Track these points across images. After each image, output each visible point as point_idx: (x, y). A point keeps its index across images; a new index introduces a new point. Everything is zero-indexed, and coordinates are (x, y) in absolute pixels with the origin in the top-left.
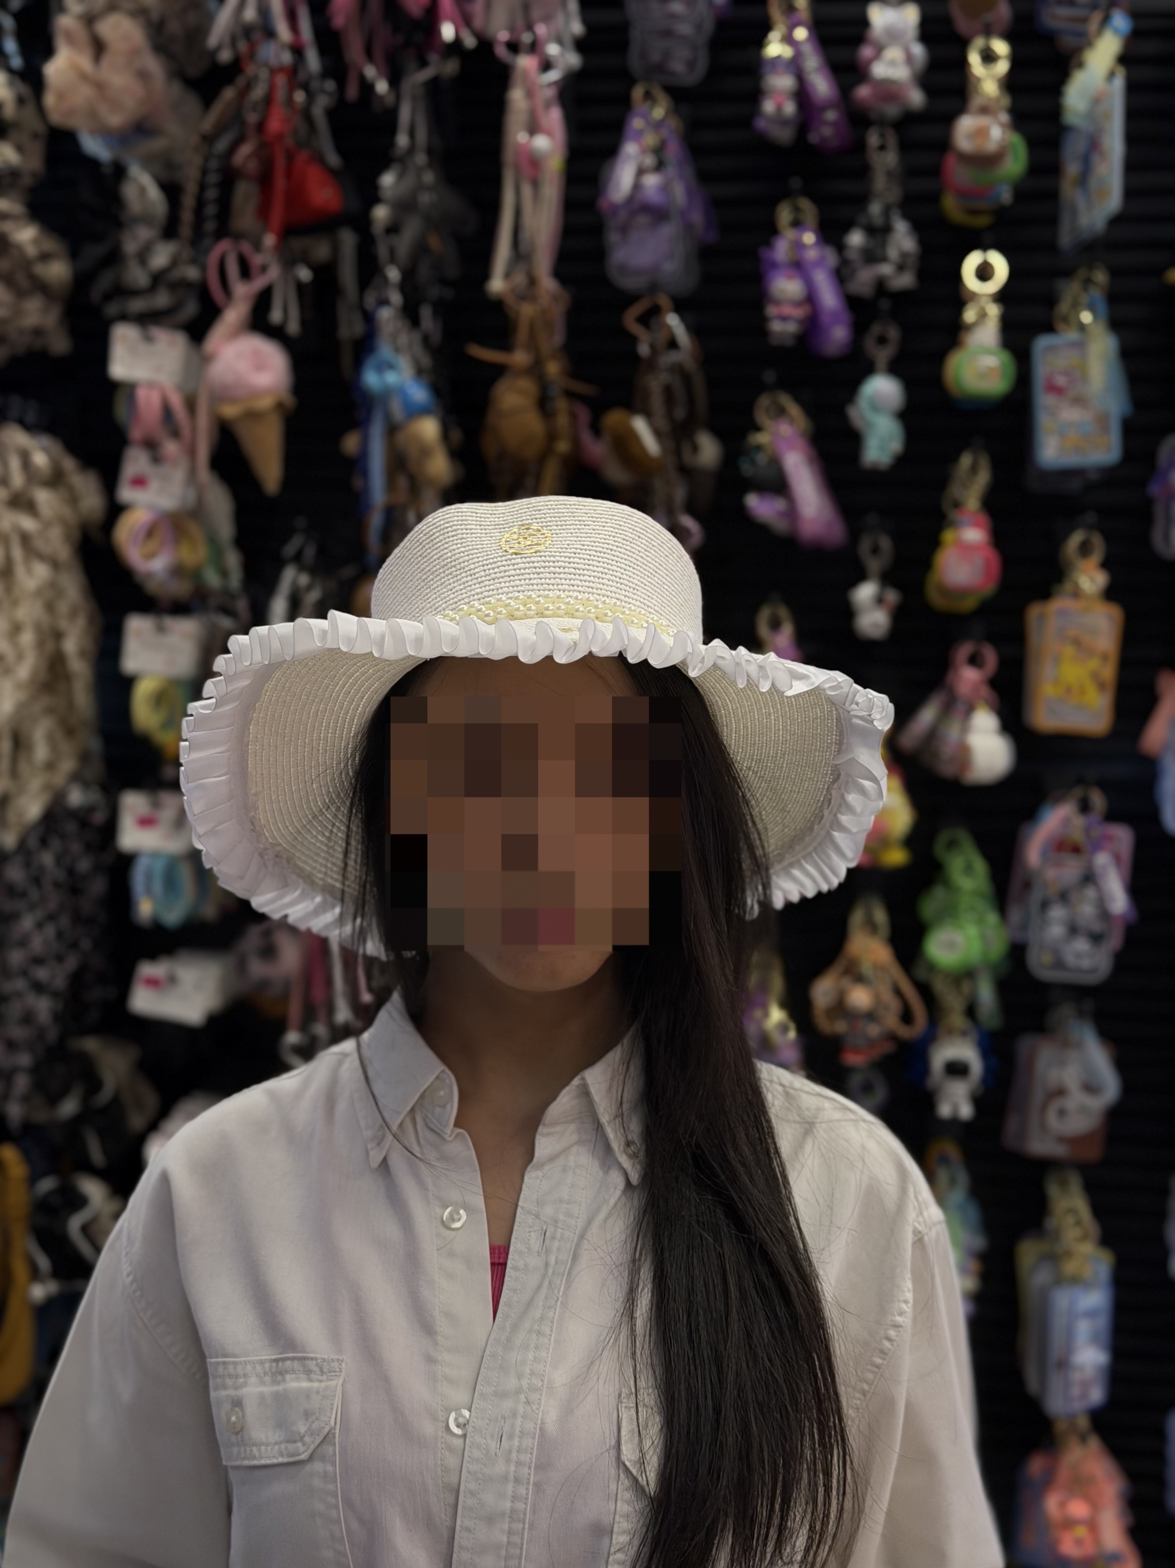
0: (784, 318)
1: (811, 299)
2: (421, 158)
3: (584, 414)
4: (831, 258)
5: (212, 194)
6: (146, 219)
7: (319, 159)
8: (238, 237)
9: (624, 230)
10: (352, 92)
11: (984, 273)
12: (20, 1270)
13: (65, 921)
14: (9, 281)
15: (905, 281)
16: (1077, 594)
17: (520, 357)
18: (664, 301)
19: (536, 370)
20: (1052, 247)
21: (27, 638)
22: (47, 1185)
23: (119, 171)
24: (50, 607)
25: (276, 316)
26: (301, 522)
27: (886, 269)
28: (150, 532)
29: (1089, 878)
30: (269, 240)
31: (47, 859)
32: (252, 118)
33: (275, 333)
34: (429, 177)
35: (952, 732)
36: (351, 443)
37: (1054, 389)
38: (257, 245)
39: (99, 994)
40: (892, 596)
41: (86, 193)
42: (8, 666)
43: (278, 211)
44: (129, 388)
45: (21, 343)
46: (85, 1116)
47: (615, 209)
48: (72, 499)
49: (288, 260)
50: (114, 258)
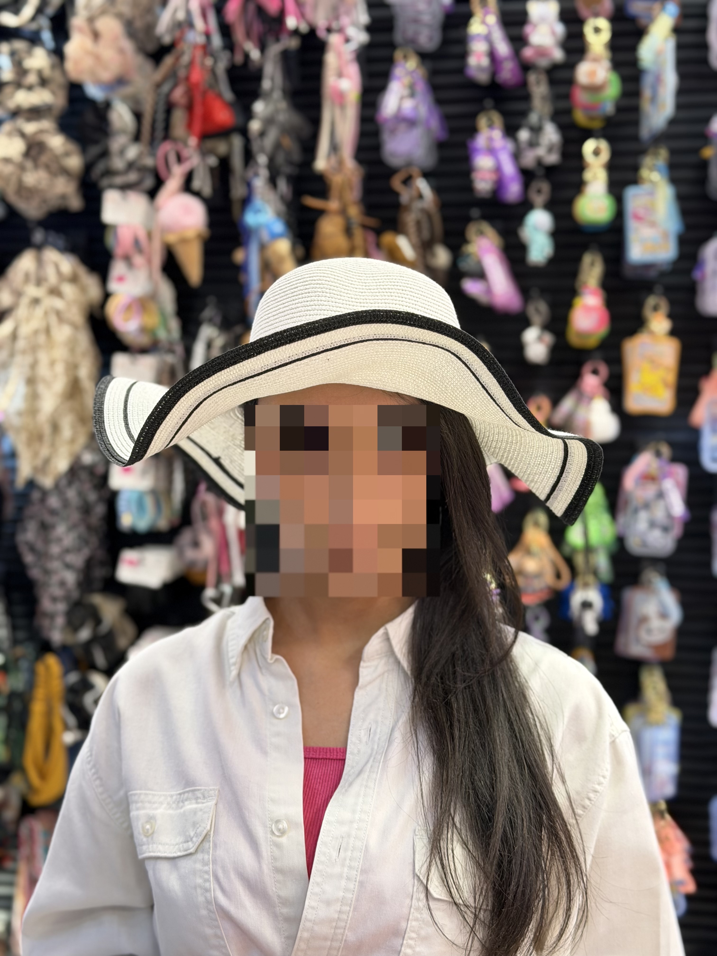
0: (483, 180)
1: (498, 169)
2: (277, 94)
3: (371, 237)
4: (510, 145)
5: (161, 116)
6: (123, 131)
7: (220, 96)
8: (175, 140)
9: (393, 131)
10: (239, 59)
11: (596, 153)
12: (58, 725)
13: (82, 529)
14: (47, 167)
15: (553, 158)
16: (652, 333)
17: (333, 205)
18: (415, 171)
19: (343, 212)
20: (636, 138)
21: (60, 368)
22: (73, 678)
23: (108, 105)
24: (72, 350)
25: (196, 184)
26: (211, 300)
27: (541, 151)
28: (128, 308)
29: (661, 495)
30: (193, 141)
31: (72, 494)
32: (182, 73)
33: (197, 194)
34: (283, 105)
35: (581, 414)
36: (239, 256)
37: (638, 218)
38: (185, 144)
39: (99, 573)
40: (549, 338)
41: (90, 117)
42: (48, 384)
43: (198, 126)
44: (114, 227)
45: (54, 203)
46: (95, 639)
47: (386, 120)
48: (83, 290)
49: (204, 153)
50: (105, 154)
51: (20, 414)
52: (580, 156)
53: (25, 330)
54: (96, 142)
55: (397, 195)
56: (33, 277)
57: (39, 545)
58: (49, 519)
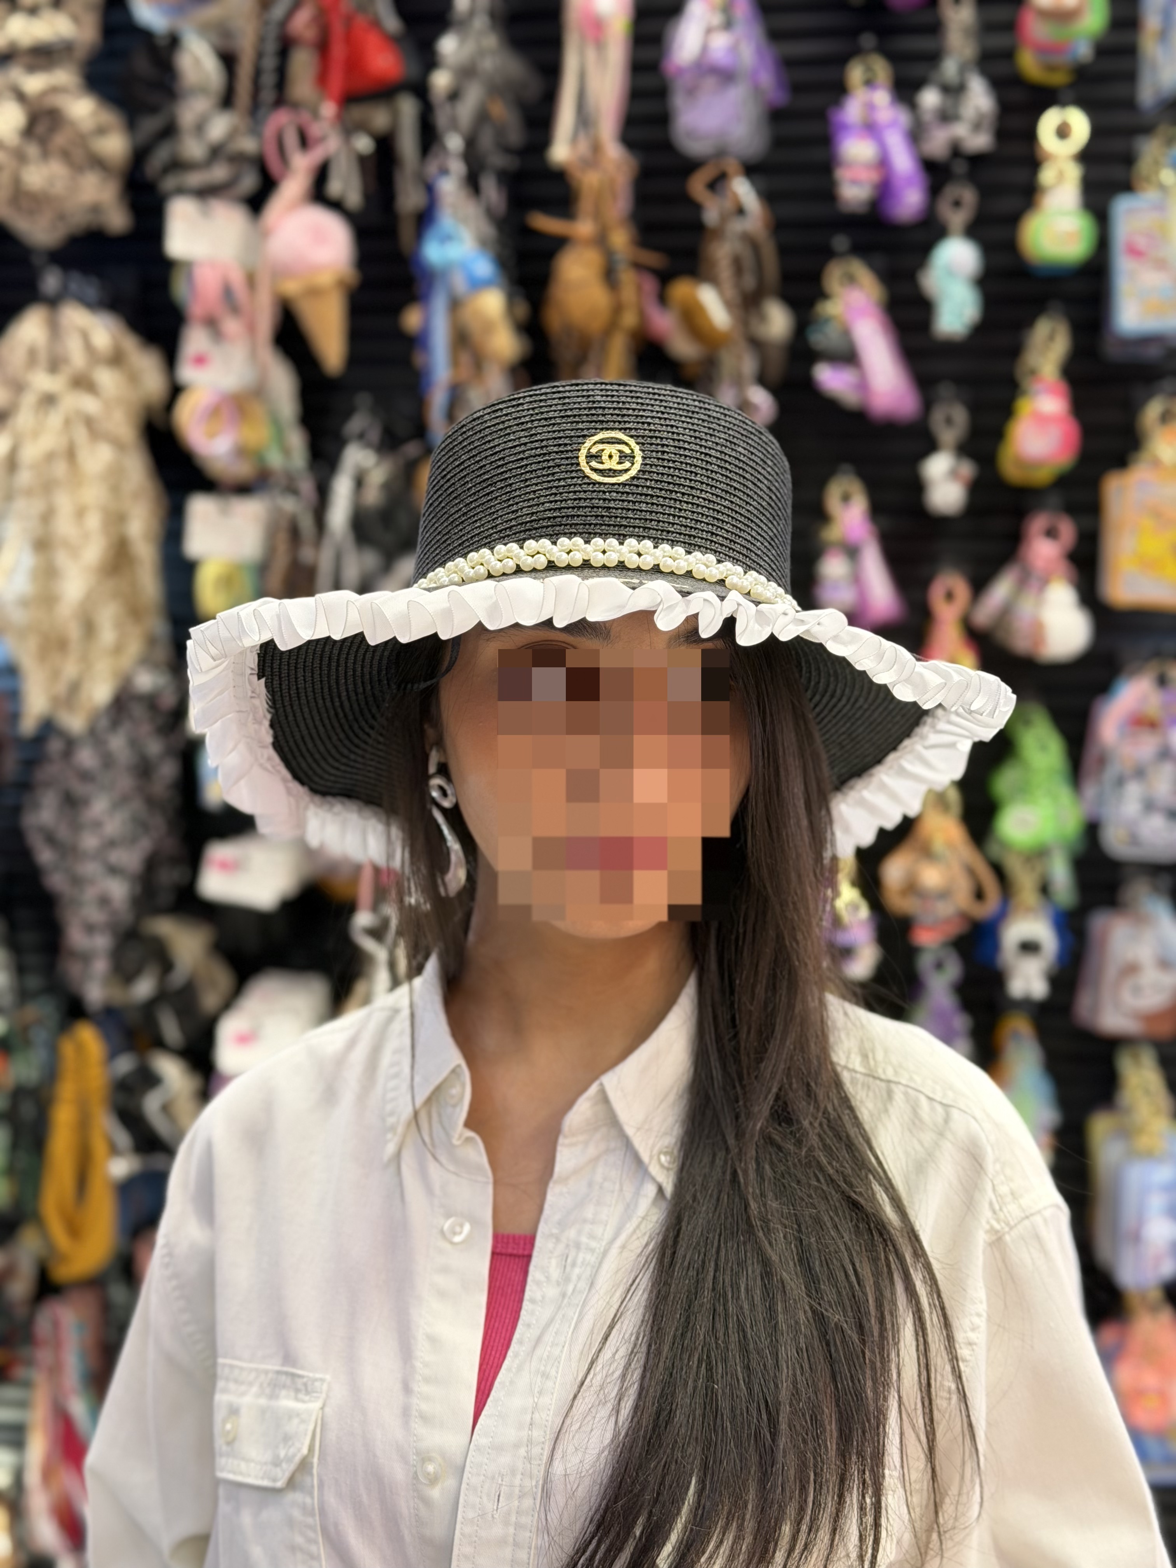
0: (855, 182)
1: (884, 163)
2: (480, 22)
3: (650, 285)
4: (903, 117)
5: (270, 63)
6: (202, 90)
7: (376, 24)
8: (295, 106)
9: (692, 92)
11: (1063, 132)
12: (99, 1147)
13: (137, 805)
14: (66, 155)
15: (981, 141)
16: (1157, 463)
17: (583, 228)
18: (731, 165)
19: (601, 240)
20: (1133, 102)
21: (94, 521)
22: (125, 1064)
23: (174, 41)
24: (115, 489)
25: (335, 187)
26: (363, 400)
27: (960, 129)
28: (214, 412)
29: (1166, 755)
30: (329, 109)
31: (118, 743)
33: (335, 205)
34: (491, 41)
35: (1026, 608)
36: (412, 319)
37: (1135, 252)
38: (315, 114)
39: (169, 877)
40: (967, 469)
41: (142, 64)
42: (74, 551)
43: (337, 80)
44: (188, 265)
45: (79, 220)
46: (161, 997)
47: (680, 71)
48: (133, 378)
49: (348, 130)
50: (170, 131)
51: (24, 603)
52: (1030, 136)
53: (31, 453)
54: (153, 109)
55: (697, 207)
56: (43, 356)
57: (63, 833)
58: (79, 788)
